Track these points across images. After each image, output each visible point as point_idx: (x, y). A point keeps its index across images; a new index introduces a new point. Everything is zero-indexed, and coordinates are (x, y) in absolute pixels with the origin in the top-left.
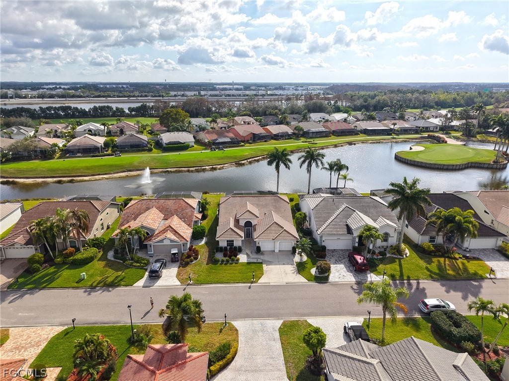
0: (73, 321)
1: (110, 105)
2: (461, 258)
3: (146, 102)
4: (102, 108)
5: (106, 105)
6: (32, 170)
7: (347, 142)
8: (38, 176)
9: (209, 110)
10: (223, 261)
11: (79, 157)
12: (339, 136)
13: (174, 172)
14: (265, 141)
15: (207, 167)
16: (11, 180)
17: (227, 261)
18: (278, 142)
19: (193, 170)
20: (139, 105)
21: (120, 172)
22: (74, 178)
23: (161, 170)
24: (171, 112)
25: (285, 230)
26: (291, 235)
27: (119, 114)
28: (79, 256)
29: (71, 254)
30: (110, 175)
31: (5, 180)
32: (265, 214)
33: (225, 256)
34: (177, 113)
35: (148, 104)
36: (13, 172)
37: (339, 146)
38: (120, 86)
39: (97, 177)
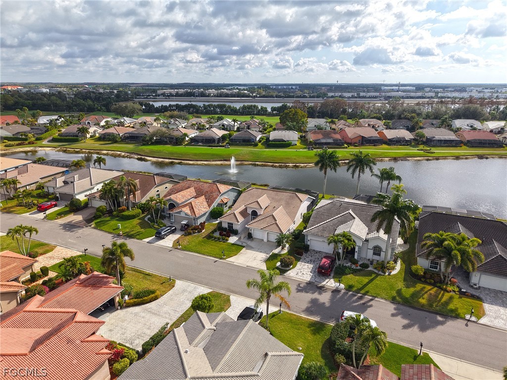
0: (85, 250)
1: (256, 104)
2: (455, 291)
3: (286, 102)
4: (250, 107)
5: (253, 104)
6: (159, 152)
7: (477, 155)
8: (161, 157)
9: (344, 112)
10: (215, 238)
11: (200, 146)
12: (473, 147)
13: (260, 165)
14: (374, 146)
15: (291, 165)
16: (143, 157)
17: (219, 239)
18: (390, 147)
19: (276, 166)
20: (280, 105)
21: (217, 161)
22: (183, 161)
23: (251, 162)
24: (290, 111)
25: (276, 223)
26: (279, 228)
27: (263, 112)
28: (126, 213)
29: (123, 211)
30: (209, 162)
31: (139, 157)
32: (275, 207)
33: (220, 234)
34: (296, 113)
35: (288, 104)
36: (148, 151)
37: (462, 159)
38: (290, 87)
39: (199, 162)
